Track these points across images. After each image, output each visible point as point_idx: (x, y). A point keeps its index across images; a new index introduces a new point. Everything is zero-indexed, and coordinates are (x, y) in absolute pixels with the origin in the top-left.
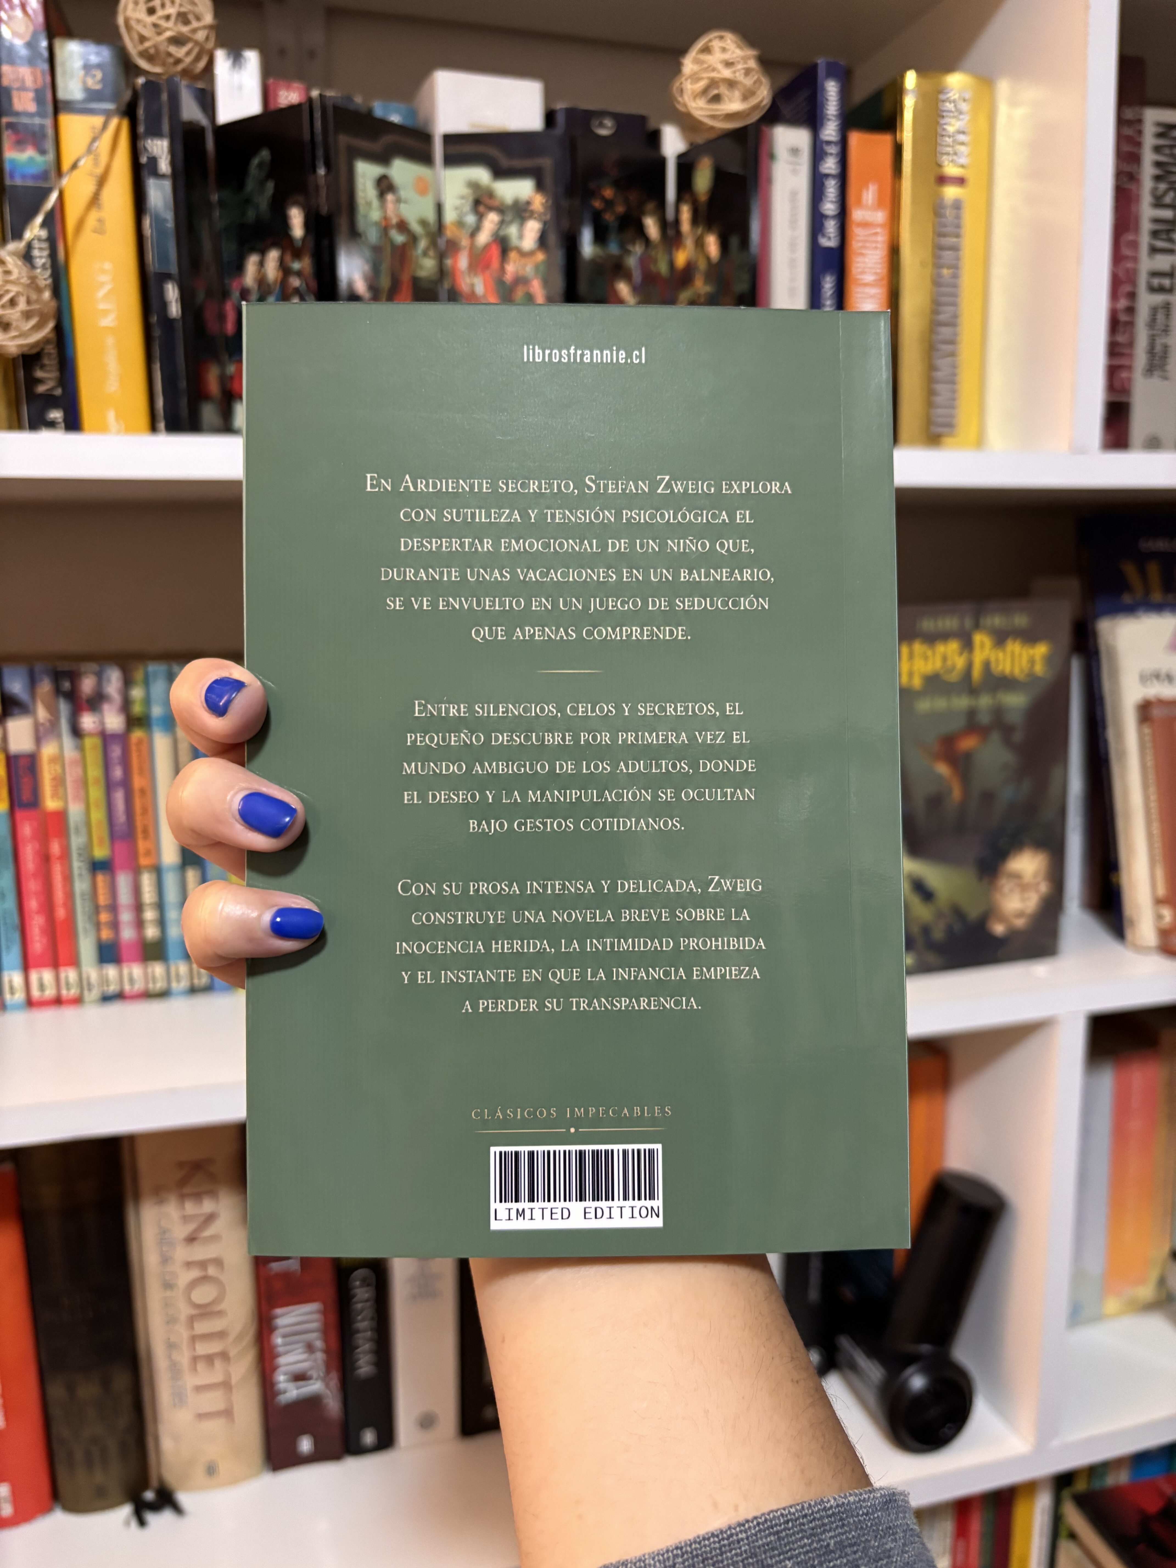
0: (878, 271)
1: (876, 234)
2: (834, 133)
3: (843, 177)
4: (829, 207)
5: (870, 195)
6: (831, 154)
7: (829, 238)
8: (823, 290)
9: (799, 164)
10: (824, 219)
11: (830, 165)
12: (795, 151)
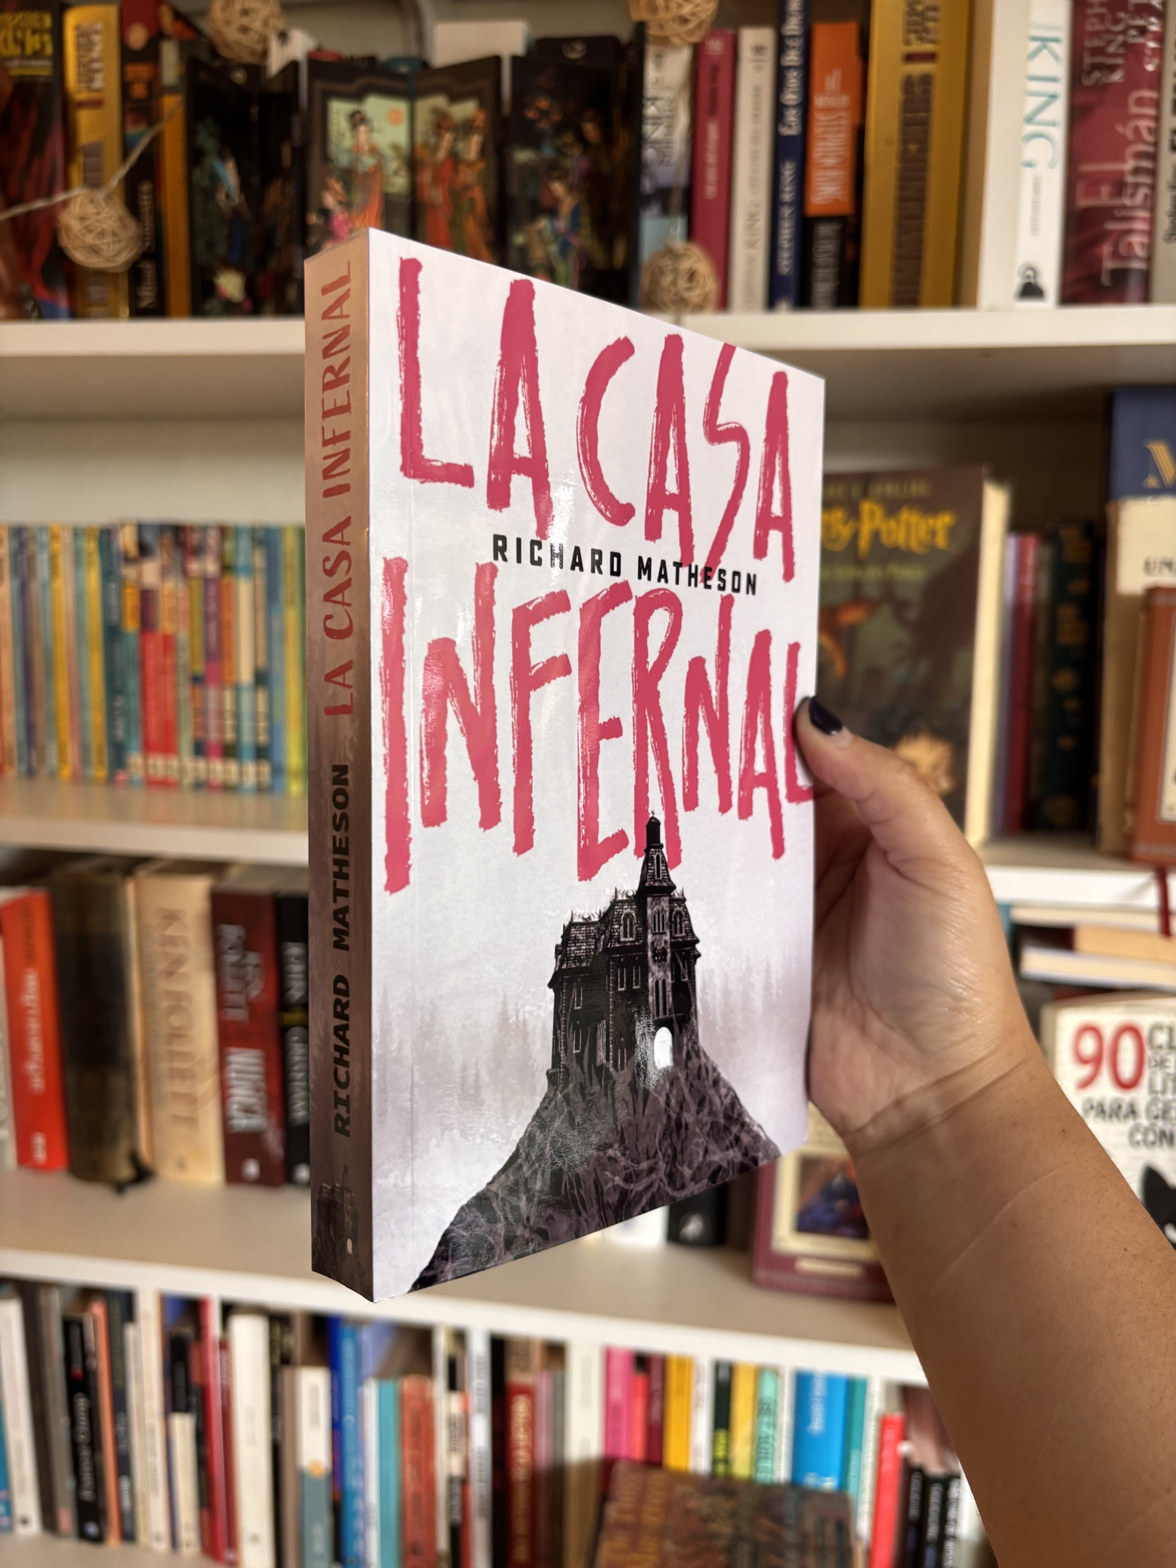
0: (842, 153)
1: (840, 118)
2: (796, 27)
3: (806, 69)
4: (791, 97)
5: (832, 82)
6: (794, 47)
7: (790, 126)
8: (783, 177)
9: (762, 61)
10: (784, 110)
11: (792, 57)
12: (759, 50)
